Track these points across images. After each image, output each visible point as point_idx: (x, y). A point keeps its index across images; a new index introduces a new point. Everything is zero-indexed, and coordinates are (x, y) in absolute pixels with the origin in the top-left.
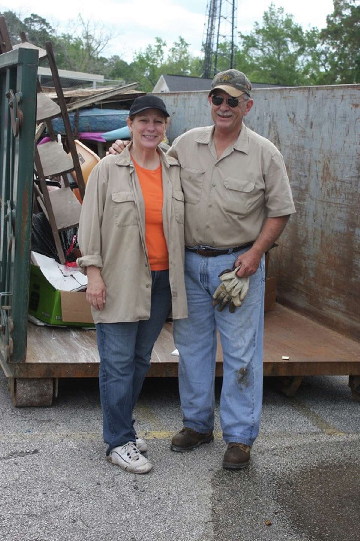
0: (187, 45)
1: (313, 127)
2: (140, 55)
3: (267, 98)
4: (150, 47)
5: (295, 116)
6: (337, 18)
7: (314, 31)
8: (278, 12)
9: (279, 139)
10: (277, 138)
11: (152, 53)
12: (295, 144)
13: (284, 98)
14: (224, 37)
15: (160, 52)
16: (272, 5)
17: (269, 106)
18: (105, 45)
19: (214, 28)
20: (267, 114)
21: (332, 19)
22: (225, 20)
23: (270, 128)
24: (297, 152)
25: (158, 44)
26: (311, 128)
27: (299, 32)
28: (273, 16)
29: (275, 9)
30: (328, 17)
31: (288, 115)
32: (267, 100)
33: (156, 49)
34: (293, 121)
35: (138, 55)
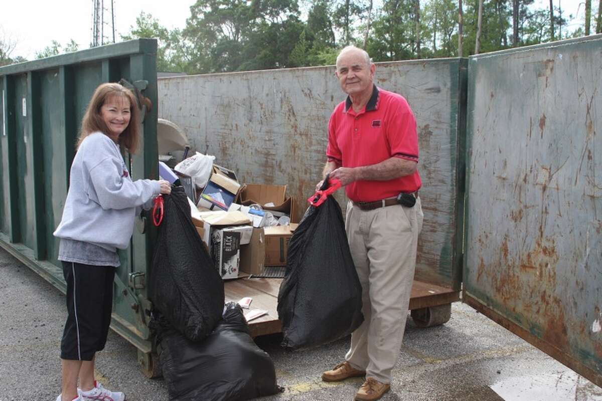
0: (77, 45)
1: (334, 99)
2: (40, 55)
3: (276, 77)
4: (48, 48)
5: (310, 91)
6: (194, 20)
7: (177, 31)
8: (148, 17)
9: (293, 111)
10: (291, 111)
11: (50, 53)
12: (314, 114)
13: (297, 77)
14: (107, 38)
15: (56, 51)
16: (142, 13)
17: (279, 84)
18: (14, 48)
19: (99, 31)
20: (277, 91)
21: (190, 21)
22: (107, 25)
23: (282, 102)
24: (316, 121)
25: (54, 45)
26: (332, 100)
27: (165, 32)
28: (144, 21)
29: (145, 16)
30: (187, 20)
31: (303, 91)
32: (276, 80)
33: (53, 49)
34: (309, 96)
35: (38, 55)
